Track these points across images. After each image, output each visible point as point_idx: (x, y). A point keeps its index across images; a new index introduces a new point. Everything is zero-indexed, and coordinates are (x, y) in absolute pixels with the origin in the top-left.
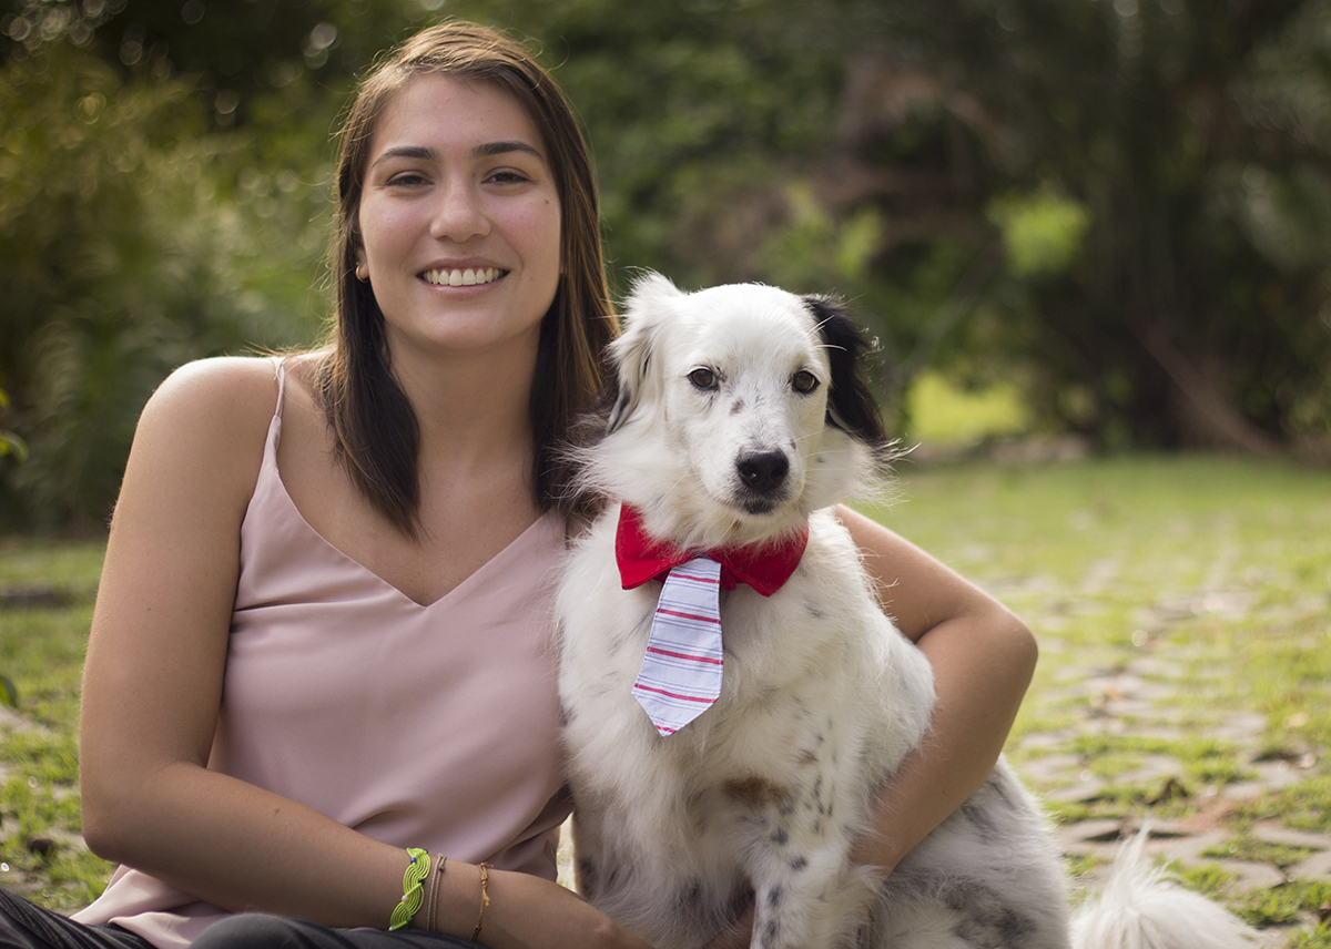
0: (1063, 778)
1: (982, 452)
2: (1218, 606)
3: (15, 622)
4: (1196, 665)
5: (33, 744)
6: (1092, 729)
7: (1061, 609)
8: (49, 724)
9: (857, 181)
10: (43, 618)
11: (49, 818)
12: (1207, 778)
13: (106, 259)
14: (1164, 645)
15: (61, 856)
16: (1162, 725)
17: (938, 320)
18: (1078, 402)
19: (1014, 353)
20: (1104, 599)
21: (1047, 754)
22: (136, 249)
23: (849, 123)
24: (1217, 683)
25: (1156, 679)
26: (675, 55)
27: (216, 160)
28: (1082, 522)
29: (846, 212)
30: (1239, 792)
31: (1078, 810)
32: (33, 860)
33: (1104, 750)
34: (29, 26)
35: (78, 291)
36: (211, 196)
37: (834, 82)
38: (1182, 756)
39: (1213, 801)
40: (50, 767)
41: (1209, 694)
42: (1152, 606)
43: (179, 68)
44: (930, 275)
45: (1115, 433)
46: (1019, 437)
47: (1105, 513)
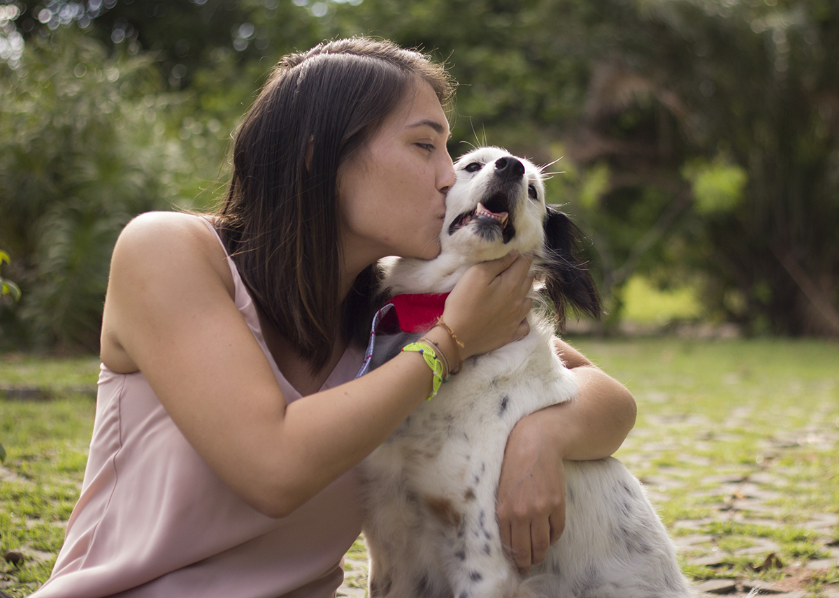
0: (700, 549)
1: (670, 329)
2: (814, 441)
3: (14, 408)
4: (797, 479)
5: (16, 490)
6: (723, 518)
7: (709, 437)
8: (28, 477)
9: (596, 145)
10: (31, 407)
11: (21, 539)
12: (796, 555)
13: (90, 171)
14: (775, 464)
15: (27, 564)
16: (770, 518)
17: (644, 241)
18: (736, 301)
19: (694, 265)
20: (739, 433)
21: (692, 533)
22: (110, 165)
23: (591, 107)
24: (809, 492)
25: (769, 487)
26: (479, 55)
27: (168, 110)
28: (731, 380)
29: (587, 165)
30: (816, 565)
31: (708, 571)
32: (9, 567)
33: (729, 532)
34: (50, 13)
35: (70, 191)
36: (163, 132)
37: (583, 79)
38: (781, 539)
39: (798, 570)
40: (25, 505)
41: (803, 499)
42: (770, 439)
43: (145, 47)
44: (639, 211)
45: (760, 323)
46: (695, 322)
47: (746, 375)
